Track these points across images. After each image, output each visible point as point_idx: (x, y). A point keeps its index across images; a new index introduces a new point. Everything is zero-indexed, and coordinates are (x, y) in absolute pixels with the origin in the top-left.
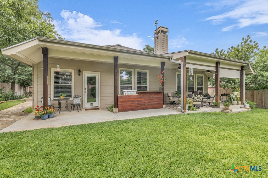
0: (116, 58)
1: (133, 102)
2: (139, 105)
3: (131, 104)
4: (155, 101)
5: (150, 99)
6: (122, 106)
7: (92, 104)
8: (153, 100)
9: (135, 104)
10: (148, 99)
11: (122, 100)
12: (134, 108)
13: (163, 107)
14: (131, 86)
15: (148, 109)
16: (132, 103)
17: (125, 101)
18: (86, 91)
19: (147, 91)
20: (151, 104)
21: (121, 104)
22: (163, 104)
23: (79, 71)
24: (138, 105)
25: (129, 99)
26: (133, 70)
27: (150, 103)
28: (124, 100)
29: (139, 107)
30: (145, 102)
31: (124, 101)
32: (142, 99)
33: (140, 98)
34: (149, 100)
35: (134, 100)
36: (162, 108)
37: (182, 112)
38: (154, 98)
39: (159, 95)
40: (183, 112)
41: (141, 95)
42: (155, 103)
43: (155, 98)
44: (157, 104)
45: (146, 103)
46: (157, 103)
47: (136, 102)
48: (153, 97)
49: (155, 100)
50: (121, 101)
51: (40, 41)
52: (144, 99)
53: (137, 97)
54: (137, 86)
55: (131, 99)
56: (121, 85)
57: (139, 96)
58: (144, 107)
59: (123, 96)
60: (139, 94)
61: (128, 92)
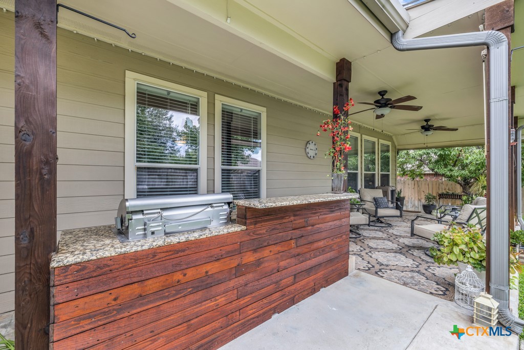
1: (207, 286)
3: (198, 309)
4: (323, 251)
5: (302, 241)
8: (315, 245)
9: (222, 300)
10: (293, 244)
13: (348, 268)
14: (196, 170)
16: (198, 296)
17: (141, 300)
20: (308, 272)
22: (348, 255)
24: (242, 302)
26: (205, 94)
30: (283, 264)
31: (122, 308)
32: (266, 252)
33: (255, 251)
34: (299, 250)
35: (213, 268)
41: (264, 229)
45: (286, 269)
46: (328, 256)
47: (232, 284)
49: (322, 244)
52: (277, 248)
53: (236, 246)
54: (223, 170)
55: (191, 273)
56: (137, 161)
57: (249, 234)
58: (274, 301)
59: (111, 259)
60: (251, 223)
61: (165, 214)
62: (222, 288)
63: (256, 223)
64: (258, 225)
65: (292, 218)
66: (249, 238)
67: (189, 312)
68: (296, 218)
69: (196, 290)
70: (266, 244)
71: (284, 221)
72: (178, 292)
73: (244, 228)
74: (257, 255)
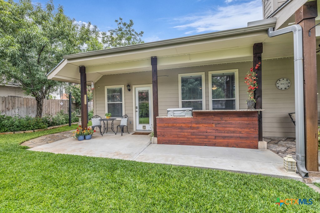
0: (154, 61)
1: (182, 129)
2: (194, 136)
3: (180, 133)
4: (234, 132)
5: (219, 125)
6: (163, 135)
7: (145, 127)
8: (228, 129)
9: (186, 134)
10: (214, 125)
11: (162, 125)
12: (184, 140)
13: (258, 146)
14: (201, 101)
15: (214, 145)
16: (180, 130)
17: (168, 127)
18: (137, 110)
19: (233, 109)
20: (224, 137)
21: (160, 130)
22: (257, 139)
23: (129, 86)
24: (192, 137)
25: (175, 125)
26: (204, 73)
27: (220, 134)
28: (166, 125)
29: (196, 140)
30: (208, 131)
31: (165, 127)
32: (201, 126)
33: (196, 124)
34: (217, 128)
35: (183, 125)
36: (256, 147)
37: (300, 175)
38: (229, 124)
39: (246, 118)
40: (303, 175)
41: (200, 118)
42: (232, 135)
43: (233, 126)
44: (240, 138)
45: (210, 133)
46: (238, 135)
47: (189, 131)
48: (227, 122)
49: (232, 129)
50: (161, 127)
51: (69, 60)
52: (206, 125)
53: (190, 121)
54: (213, 101)
55: (178, 125)
56: (182, 100)
57: (194, 119)
58: (205, 141)
59: (163, 118)
60: (195, 116)
61: (175, 112)
62: (186, 131)
63: (196, 116)
64: (197, 117)
65: (213, 117)
66: (194, 120)
67: (178, 133)
68: (215, 117)
69: (179, 129)
70: (201, 123)
71: (209, 117)
72: (175, 128)
73: (192, 117)
74: (197, 126)
